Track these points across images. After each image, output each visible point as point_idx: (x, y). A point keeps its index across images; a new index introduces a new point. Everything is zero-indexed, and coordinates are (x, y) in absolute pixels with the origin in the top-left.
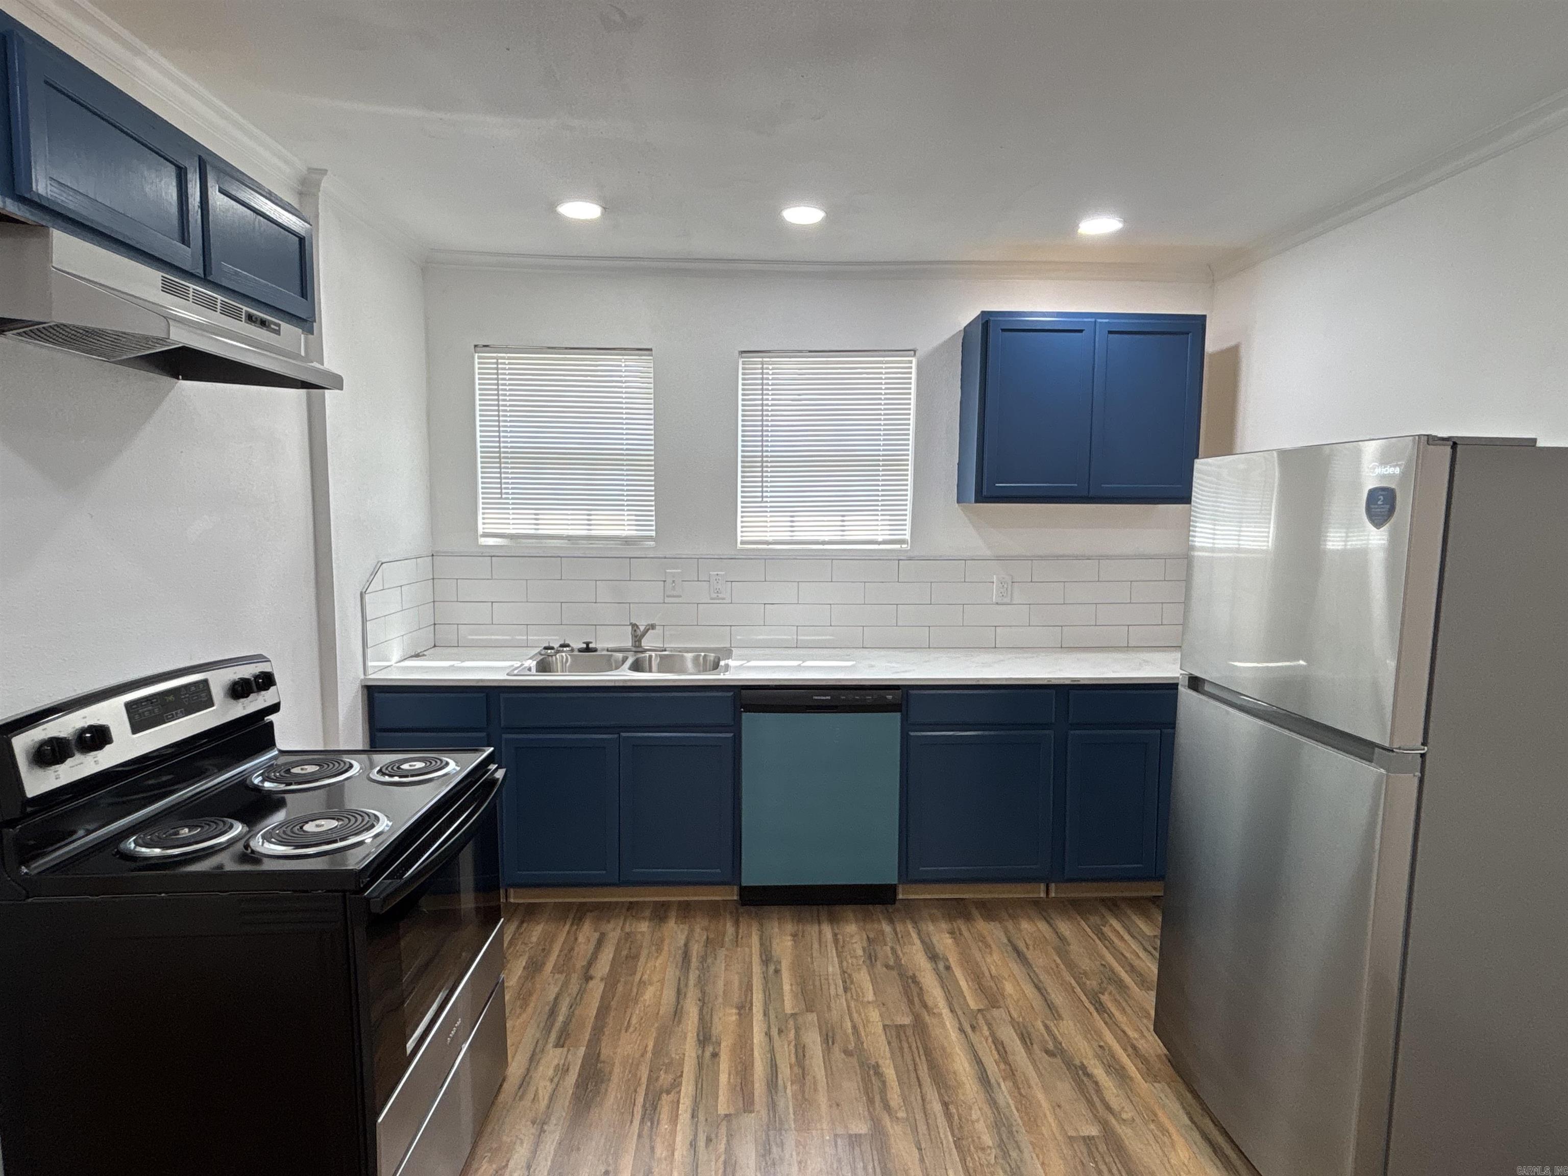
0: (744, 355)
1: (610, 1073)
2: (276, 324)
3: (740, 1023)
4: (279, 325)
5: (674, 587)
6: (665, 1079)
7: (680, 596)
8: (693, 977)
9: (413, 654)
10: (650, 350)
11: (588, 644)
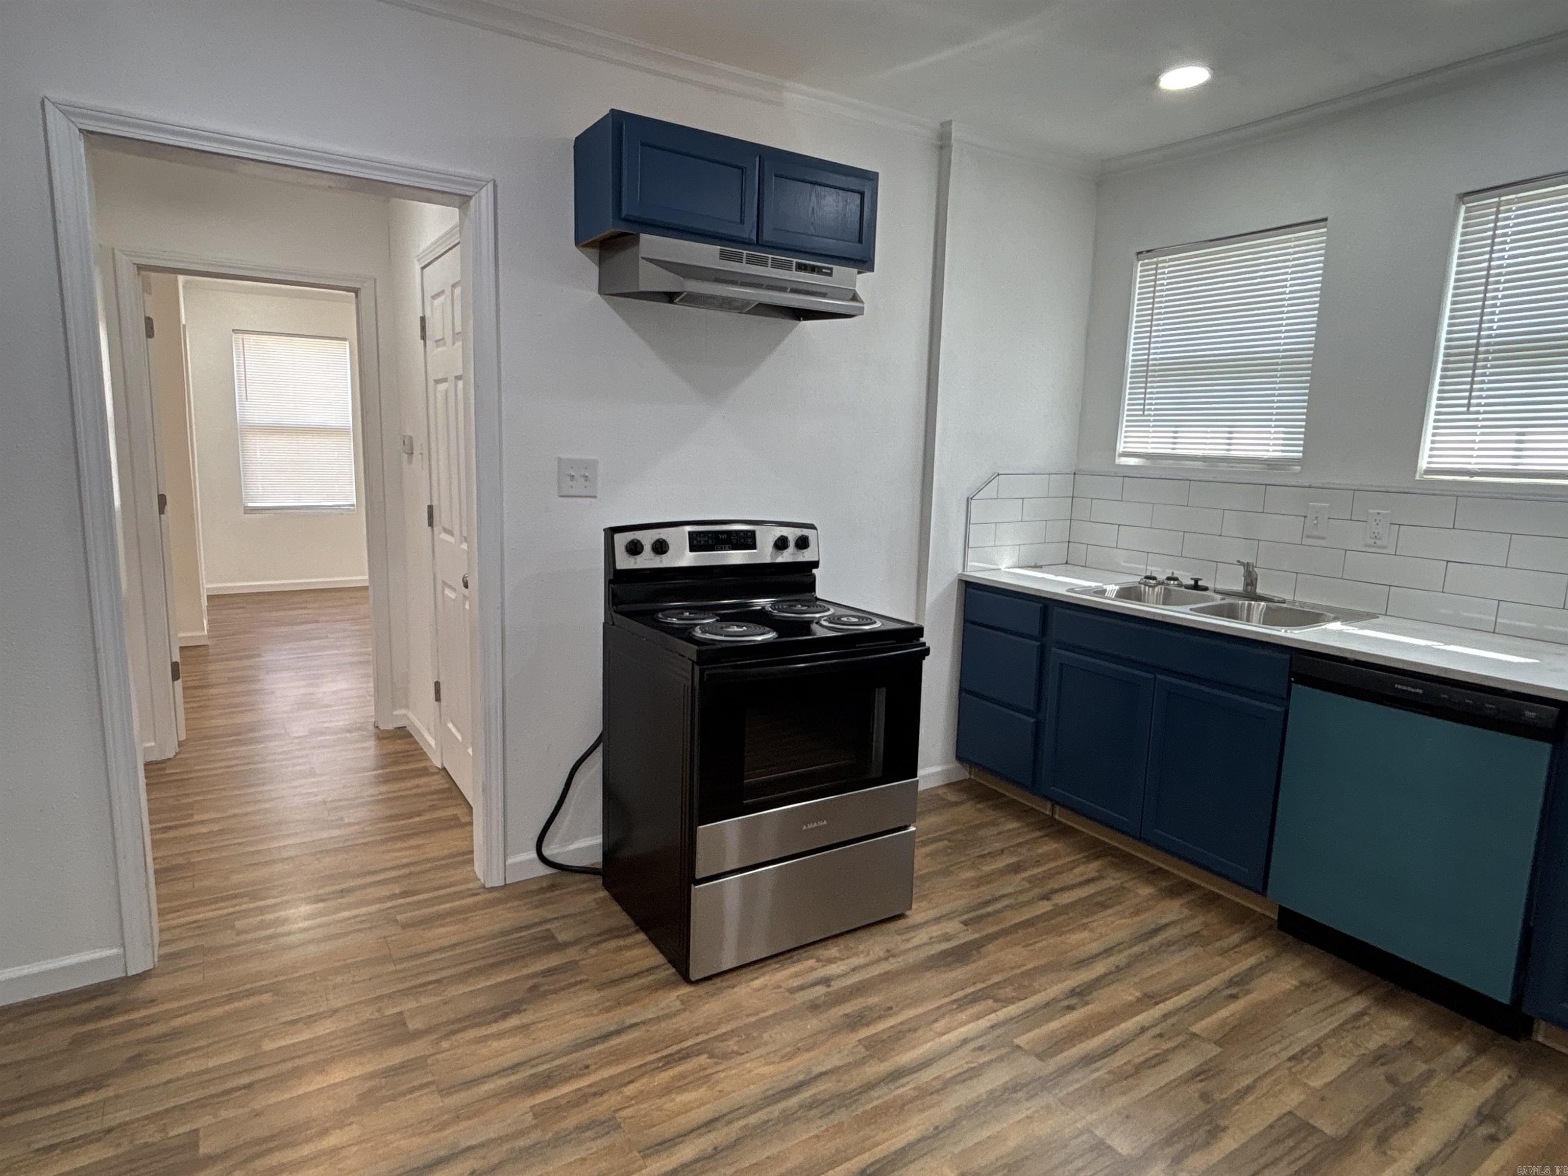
0: (1466, 199)
1: (974, 961)
2: (828, 268)
3: (1130, 1005)
4: (831, 269)
5: (1316, 524)
6: (1009, 991)
7: (1324, 538)
8: (1136, 949)
9: (1033, 564)
10: (1325, 220)
11: (1196, 581)
